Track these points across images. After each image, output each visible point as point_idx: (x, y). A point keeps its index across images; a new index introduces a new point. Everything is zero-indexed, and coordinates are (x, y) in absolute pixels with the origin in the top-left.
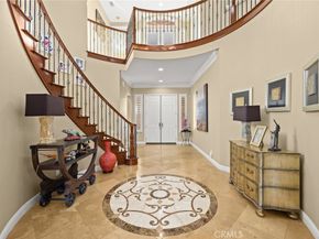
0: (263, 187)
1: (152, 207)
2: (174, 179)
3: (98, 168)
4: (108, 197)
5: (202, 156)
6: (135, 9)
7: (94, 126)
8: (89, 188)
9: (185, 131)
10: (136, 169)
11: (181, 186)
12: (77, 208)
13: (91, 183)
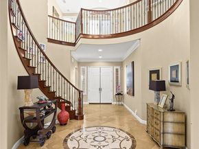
0: (163, 133)
1: (95, 146)
2: (109, 129)
3: (57, 122)
4: (65, 141)
5: (130, 113)
6: (82, 9)
7: (54, 92)
8: (52, 135)
9: (118, 94)
10: (83, 123)
11: (114, 134)
12: (47, 147)
13: (53, 132)
